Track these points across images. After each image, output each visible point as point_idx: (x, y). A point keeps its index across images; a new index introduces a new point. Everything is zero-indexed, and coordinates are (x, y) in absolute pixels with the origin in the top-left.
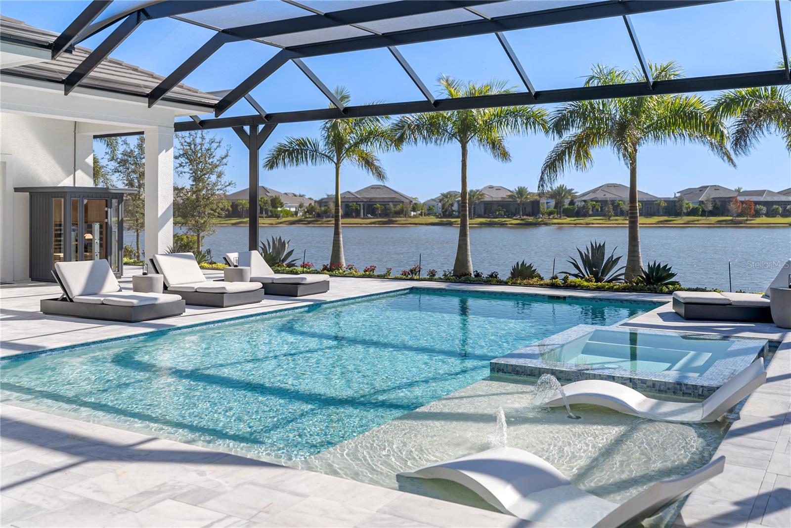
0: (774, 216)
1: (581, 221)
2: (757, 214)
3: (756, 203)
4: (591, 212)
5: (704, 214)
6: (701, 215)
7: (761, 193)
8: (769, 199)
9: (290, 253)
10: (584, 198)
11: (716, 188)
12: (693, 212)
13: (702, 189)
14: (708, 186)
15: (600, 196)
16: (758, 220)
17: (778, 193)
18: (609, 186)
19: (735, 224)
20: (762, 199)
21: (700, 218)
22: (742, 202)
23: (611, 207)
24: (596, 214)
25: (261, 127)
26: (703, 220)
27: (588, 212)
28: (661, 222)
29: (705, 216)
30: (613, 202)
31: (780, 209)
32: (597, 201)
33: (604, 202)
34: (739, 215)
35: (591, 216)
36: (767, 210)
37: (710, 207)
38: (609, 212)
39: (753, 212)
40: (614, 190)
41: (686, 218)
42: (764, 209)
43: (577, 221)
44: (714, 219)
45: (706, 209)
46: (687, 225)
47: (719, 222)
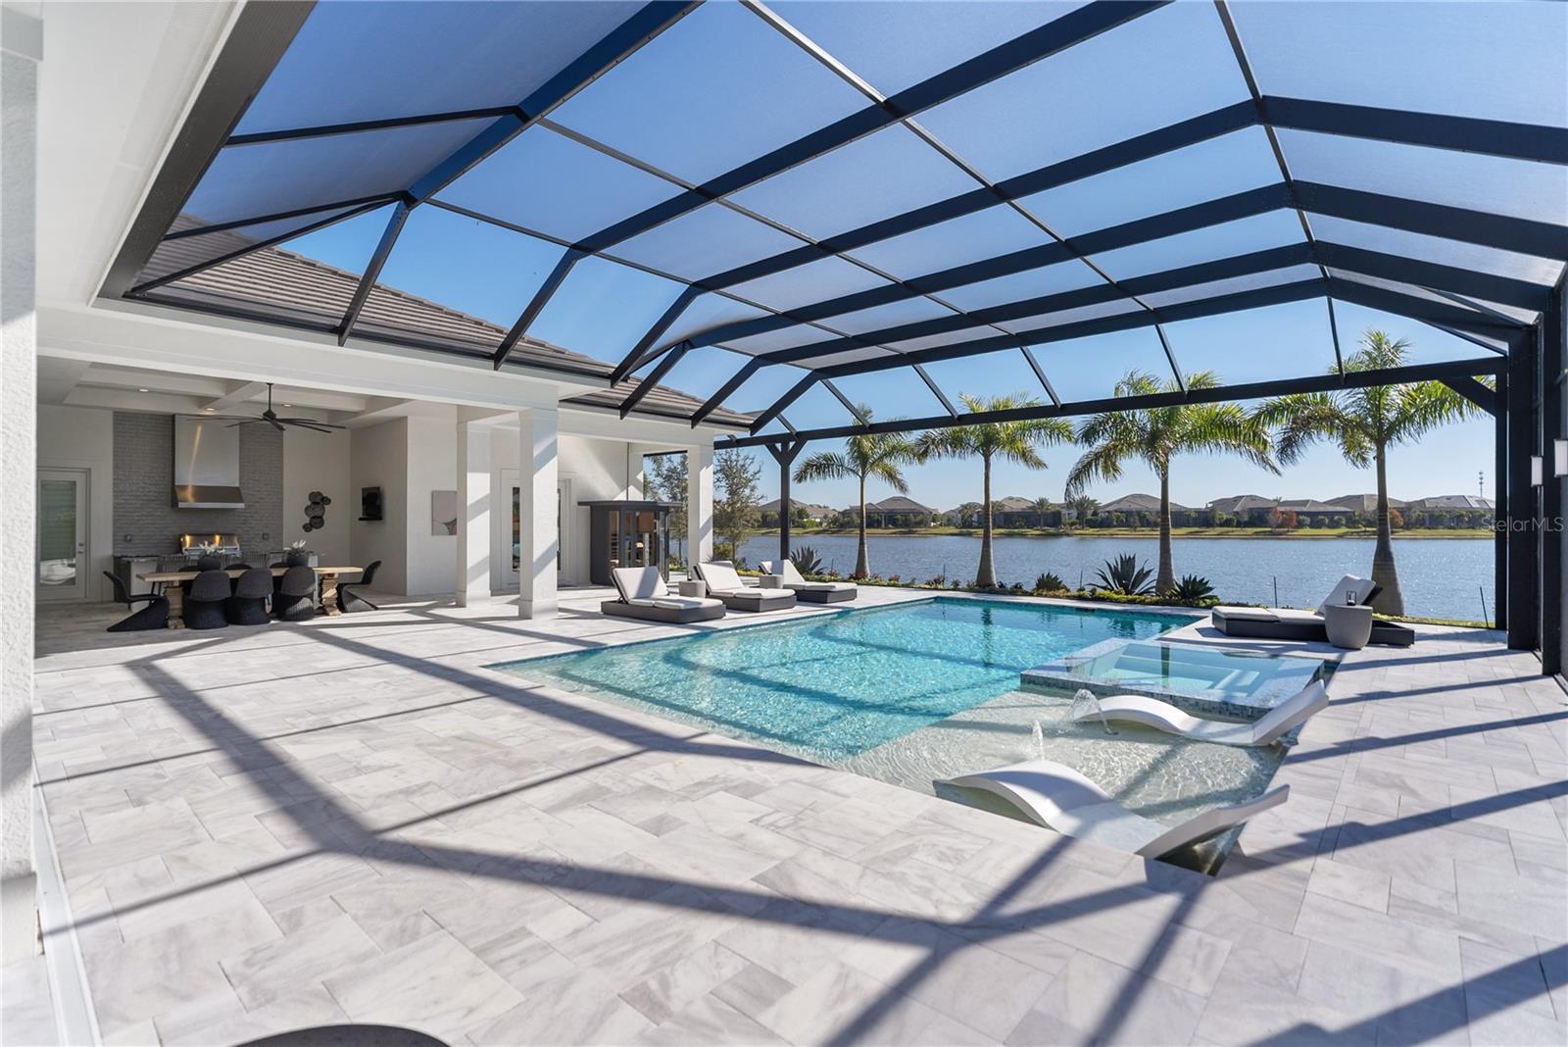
0: (1319, 528)
1: (1106, 533)
2: (1300, 525)
3: (1301, 513)
4: (1115, 523)
5: (1239, 525)
6: (1237, 527)
7: (1305, 503)
8: (1313, 509)
9: (818, 562)
10: (1107, 509)
11: (1253, 498)
12: (1227, 523)
13: (1238, 499)
14: (1244, 497)
15: (1125, 506)
16: (1301, 532)
17: (1324, 503)
18: (1133, 496)
19: (1274, 535)
20: (1305, 509)
21: (1234, 529)
22: (1283, 513)
23: (1137, 518)
24: (1121, 524)
25: (792, 444)
26: (1238, 531)
27: (1112, 523)
28: (1191, 533)
29: (1240, 527)
30: (1139, 513)
31: (1327, 521)
32: (1122, 512)
33: (1129, 513)
34: (1279, 526)
35: (1115, 526)
36: (1312, 521)
37: (1246, 518)
38: (1135, 522)
39: (1295, 523)
40: (1139, 501)
41: (1219, 530)
42: (1308, 520)
43: (1101, 533)
44: (1250, 530)
45: (1242, 520)
46: (1220, 536)
47: (1257, 533)
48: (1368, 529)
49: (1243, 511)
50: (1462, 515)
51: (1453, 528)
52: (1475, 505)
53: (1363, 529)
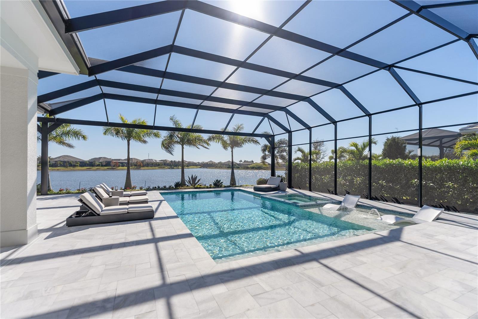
0: (123, 167)
1: (55, 169)
2: (119, 166)
3: (119, 163)
4: (59, 165)
5: (102, 166)
6: (101, 166)
7: (119, 160)
8: (122, 162)
10: (55, 160)
11: (105, 158)
12: (98, 165)
13: (100, 158)
14: (102, 157)
15: (62, 159)
16: (119, 168)
17: (124, 160)
18: (64, 156)
19: (113, 169)
20: (120, 162)
21: (100, 167)
22: (115, 162)
23: (68, 163)
24: (61, 166)
26: (102, 168)
27: (58, 165)
28: (88, 169)
29: (103, 166)
31: (125, 165)
32: (61, 161)
33: (64, 162)
34: (114, 166)
35: (59, 167)
36: (122, 165)
37: (104, 164)
38: (67, 165)
39: (118, 165)
40: (67, 158)
41: (96, 167)
42: (121, 164)
43: (52, 169)
44: (106, 168)
45: (103, 164)
46: (97, 169)
47: (108, 168)
48: (135, 167)
49: (104, 162)
50: (153, 164)
51: (151, 167)
52: (154, 161)
53: (134, 167)
